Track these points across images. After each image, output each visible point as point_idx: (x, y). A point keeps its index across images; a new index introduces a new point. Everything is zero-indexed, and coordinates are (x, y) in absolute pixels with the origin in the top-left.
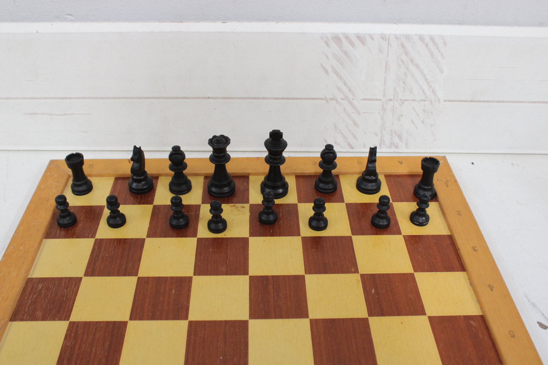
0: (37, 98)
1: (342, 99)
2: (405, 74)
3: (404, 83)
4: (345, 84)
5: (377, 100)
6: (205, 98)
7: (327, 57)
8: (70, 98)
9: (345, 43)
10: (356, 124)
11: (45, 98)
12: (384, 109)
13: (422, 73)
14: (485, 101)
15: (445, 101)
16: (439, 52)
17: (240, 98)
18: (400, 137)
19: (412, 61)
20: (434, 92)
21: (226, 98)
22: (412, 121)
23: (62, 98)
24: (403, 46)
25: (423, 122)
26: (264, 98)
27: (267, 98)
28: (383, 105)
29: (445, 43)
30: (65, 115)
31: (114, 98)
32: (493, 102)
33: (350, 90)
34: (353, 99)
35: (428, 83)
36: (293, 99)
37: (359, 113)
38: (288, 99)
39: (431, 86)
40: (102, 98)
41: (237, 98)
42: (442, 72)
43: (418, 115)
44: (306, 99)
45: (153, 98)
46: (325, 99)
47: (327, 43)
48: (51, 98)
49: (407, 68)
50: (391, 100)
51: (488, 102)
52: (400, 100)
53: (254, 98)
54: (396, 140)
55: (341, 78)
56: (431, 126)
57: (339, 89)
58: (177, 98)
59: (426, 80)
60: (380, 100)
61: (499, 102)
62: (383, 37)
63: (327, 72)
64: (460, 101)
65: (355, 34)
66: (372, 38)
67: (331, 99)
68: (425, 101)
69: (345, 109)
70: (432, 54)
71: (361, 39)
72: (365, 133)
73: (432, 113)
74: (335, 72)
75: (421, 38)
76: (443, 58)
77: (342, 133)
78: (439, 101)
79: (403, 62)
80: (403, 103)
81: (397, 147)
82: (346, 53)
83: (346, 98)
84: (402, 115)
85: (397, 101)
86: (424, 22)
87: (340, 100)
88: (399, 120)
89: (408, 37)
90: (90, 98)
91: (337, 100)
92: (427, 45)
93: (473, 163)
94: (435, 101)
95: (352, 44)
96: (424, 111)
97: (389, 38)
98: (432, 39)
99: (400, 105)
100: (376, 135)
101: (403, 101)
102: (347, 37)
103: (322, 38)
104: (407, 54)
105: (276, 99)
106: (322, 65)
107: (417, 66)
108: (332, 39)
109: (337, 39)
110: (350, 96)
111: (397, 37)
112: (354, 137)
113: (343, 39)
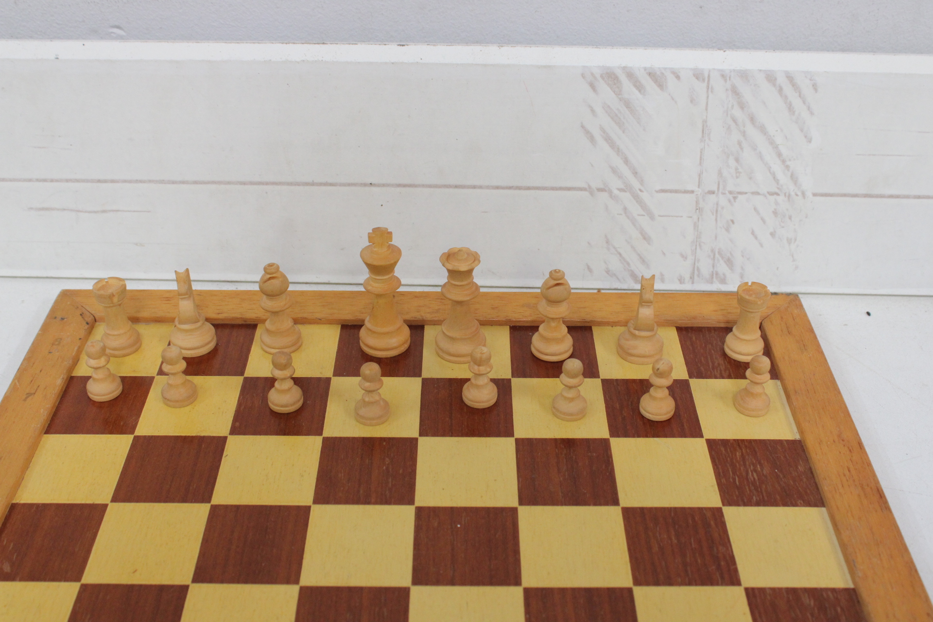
0: (52, 181)
1: (620, 190)
2: (740, 143)
3: (737, 160)
4: (626, 161)
5: (686, 192)
6: (365, 185)
7: (593, 111)
8: (113, 181)
9: (627, 85)
10: (646, 238)
11: (67, 181)
12: (699, 210)
13: (772, 142)
14: (891, 196)
15: (815, 195)
16: (804, 102)
17: (430, 186)
18: (729, 262)
19: (752, 119)
20: (794, 178)
21: (405, 186)
22: (753, 233)
23: (99, 181)
24: (735, 91)
25: (773, 234)
26: (474, 187)
27: (481, 187)
28: (697, 202)
29: (815, 87)
30: (104, 211)
31: (196, 182)
32: (907, 197)
33: (635, 173)
34: (640, 190)
35: (784, 161)
36: (529, 188)
37: (652, 217)
38: (519, 188)
39: (788, 167)
40: (174, 182)
41: (423, 186)
42: (810, 141)
43: (764, 221)
44: (553, 189)
45: (267, 184)
46: (588, 189)
47: (592, 86)
48: (77, 181)
49: (744, 133)
50: (713, 193)
51: (898, 197)
52: (730, 192)
53: (456, 187)
54: (722, 268)
55: (618, 151)
56: (789, 241)
57: (614, 170)
58: (313, 184)
59: (779, 155)
60: (692, 192)
61: (919, 197)
62: (698, 75)
63: (592, 139)
64: (845, 195)
65: (645, 69)
66: (678, 77)
67: (600, 190)
68: (778, 194)
69: (625, 209)
70: (790, 108)
71: (657, 78)
72: (664, 254)
73: (790, 218)
74: (608, 139)
75: (771, 77)
76: (812, 114)
77: (620, 254)
78: (804, 194)
79: (735, 121)
80: (735, 198)
81: (723, 281)
82: (628, 104)
83: (627, 188)
84: (733, 221)
85: (723, 194)
86: (776, 47)
87: (616, 192)
88: (728, 230)
89: (744, 75)
90: (150, 181)
91: (610, 192)
92: (780, 90)
93: (868, 314)
94: (797, 195)
95: (640, 87)
96: (775, 213)
97: (709, 76)
98: (790, 78)
99: (730, 201)
100: (684, 257)
101: (735, 195)
102: (630, 75)
103: (583, 76)
104: (742, 106)
105: (497, 188)
106: (583, 127)
107: (763, 130)
108: (602, 76)
109: (611, 77)
110: (636, 184)
111: (723, 75)
112: (643, 261)
113: (623, 78)
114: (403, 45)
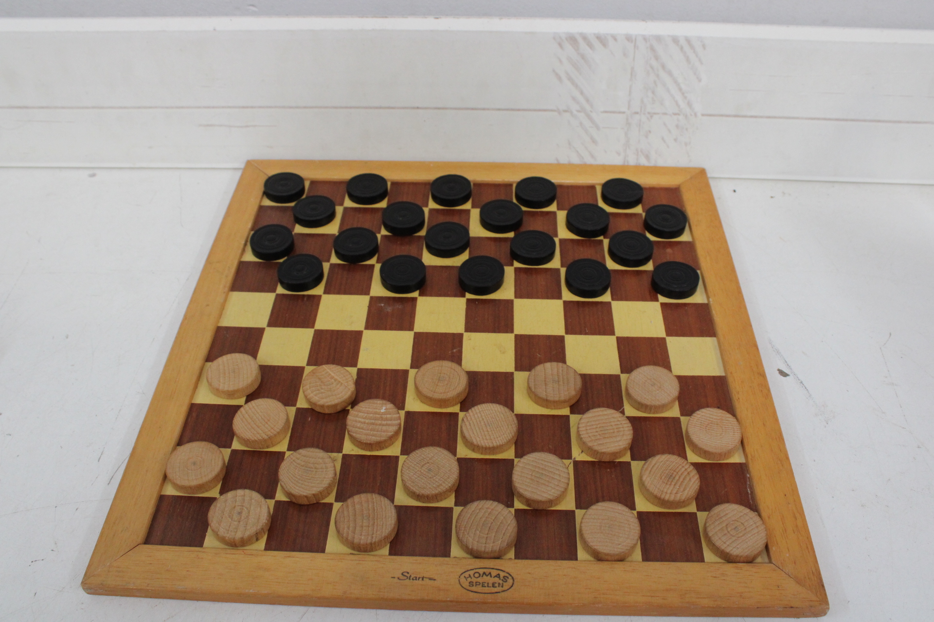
0: (213, 107)
1: (578, 111)
2: (655, 82)
3: (653, 92)
4: (582, 93)
5: (620, 112)
6: (414, 108)
7: (561, 61)
8: (252, 107)
9: (582, 44)
10: (594, 141)
11: (223, 107)
12: (629, 124)
13: (676, 82)
14: (752, 117)
15: (703, 115)
16: (697, 56)
17: (455, 109)
18: (648, 157)
19: (663, 67)
20: (689, 104)
21: (439, 108)
22: (663, 139)
23: (243, 107)
24: (652, 49)
25: (675, 140)
26: (484, 109)
27: (488, 109)
28: (627, 119)
29: (704, 46)
30: (247, 126)
31: (305, 107)
32: (761, 117)
33: (587, 101)
34: (591, 112)
35: (683, 94)
36: (519, 110)
37: (598, 128)
38: (513, 110)
39: (685, 98)
40: (291, 107)
41: (451, 109)
42: (700, 80)
43: (670, 131)
44: (535, 110)
45: (351, 108)
46: (558, 111)
47: (560, 45)
48: (229, 107)
49: (658, 76)
50: (637, 113)
51: (756, 117)
52: (649, 113)
53: (472, 109)
54: (643, 160)
55: (576, 86)
56: (686, 144)
57: (574, 99)
58: (380, 108)
59: (680, 89)
60: (624, 113)
62: (629, 38)
63: (560, 78)
64: (722, 116)
65: (594, 34)
66: (615, 40)
67: (565, 111)
68: (678, 114)
69: (581, 124)
70: (688, 60)
71: (602, 39)
72: (606, 152)
73: (687, 129)
74: (570, 79)
75: (675, 40)
76: (702, 63)
77: (577, 152)
78: (696, 115)
79: (652, 68)
80: (651, 117)
82: (583, 57)
83: (582, 110)
84: (650, 132)
85: (644, 114)
87: (575, 112)
88: (647, 137)
89: (658, 38)
90: (276, 107)
91: (571, 113)
92: (682, 48)
93: (735, 191)
94: (691, 115)
95: (590, 46)
96: (677, 126)
97: (636, 39)
98: (688, 40)
99: (648, 119)
100: (619, 154)
101: (651, 115)
102: (585, 38)
103: (554, 38)
104: (657, 58)
105: (499, 110)
106: (554, 71)
107: (670, 73)
108: (566, 39)
109: (572, 39)
110: (588, 107)
111: (645, 39)
112: (592, 156)
113: (580, 40)
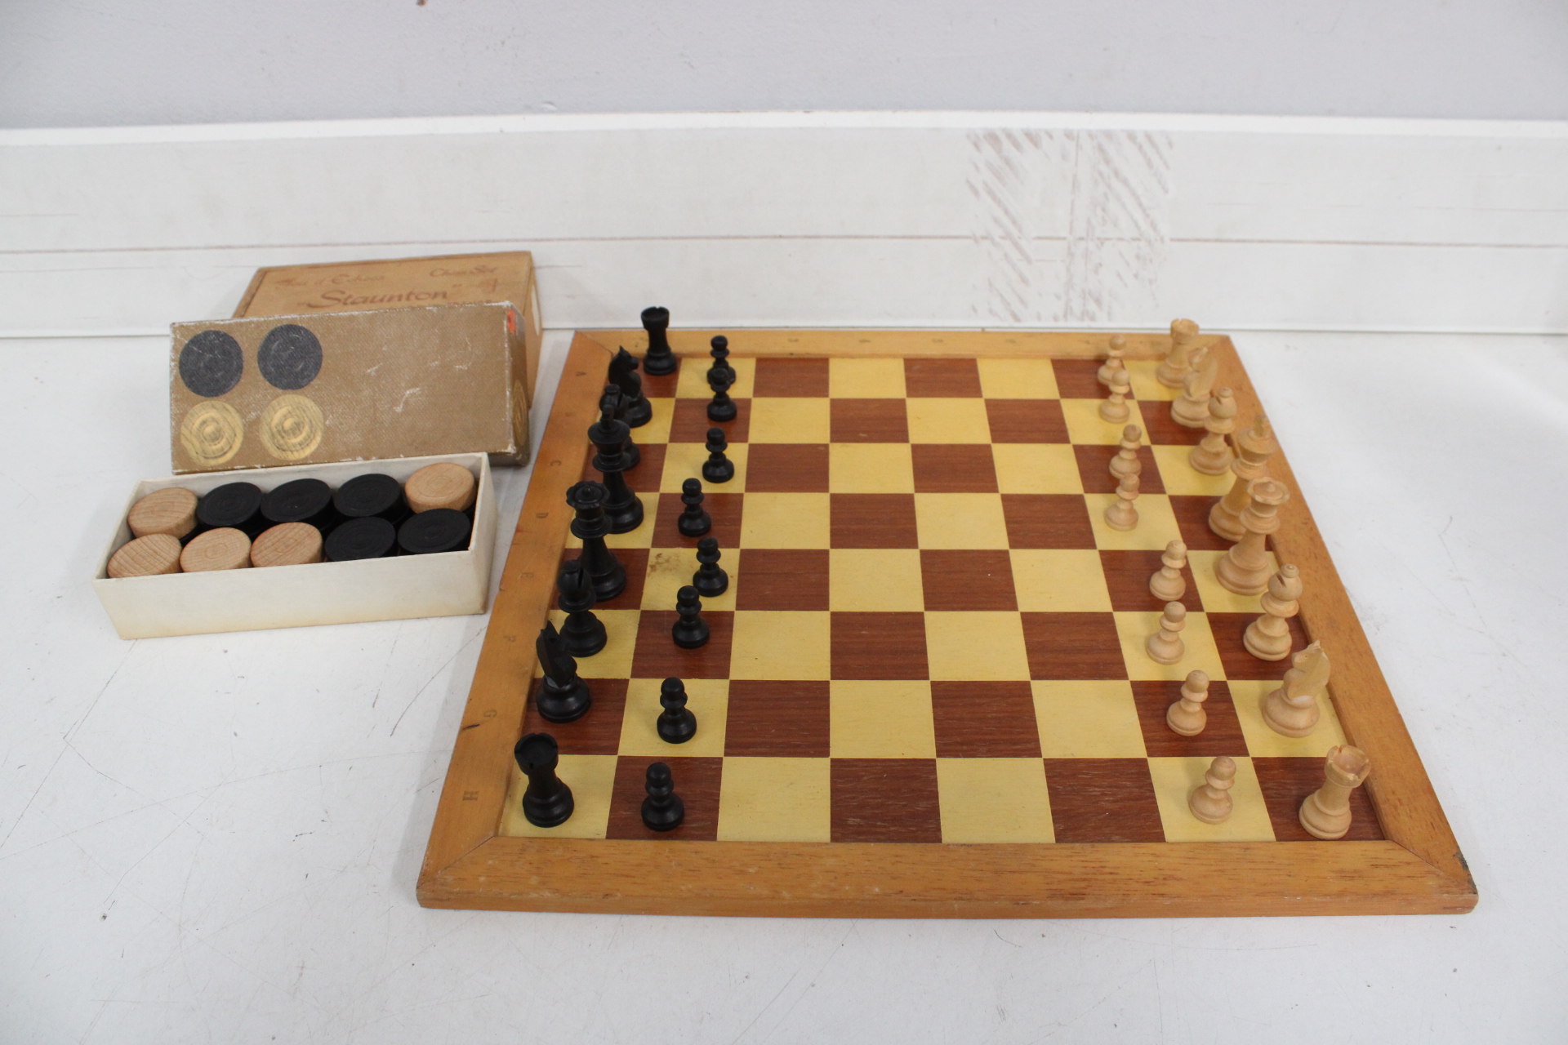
0: (494, 241)
1: (1003, 238)
2: (1105, 195)
3: (1104, 209)
4: (1006, 212)
5: (1059, 238)
6: (775, 237)
7: (977, 168)
9: (1007, 145)
10: (1024, 280)
12: (1071, 255)
13: (1134, 194)
14: (1238, 241)
15: (1172, 240)
16: (1161, 158)
18: (1098, 302)
19: (1116, 173)
20: (1153, 226)
21: (810, 237)
22: (1119, 275)
24: (1101, 149)
25: (1136, 276)
26: (872, 237)
27: (878, 237)
28: (1069, 248)
29: (1170, 144)
31: (623, 239)
32: (1251, 241)
33: (1014, 222)
34: (1019, 238)
35: (1144, 211)
36: (920, 237)
37: (1029, 261)
38: (911, 237)
39: (1147, 216)
40: (603, 239)
41: (828, 237)
42: (1166, 191)
43: (1128, 264)
44: (942, 237)
46: (974, 238)
47: (976, 146)
49: (1109, 186)
50: (1082, 239)
51: (1244, 241)
52: (1099, 239)
53: (856, 237)
54: (1092, 306)
55: (999, 203)
56: (1151, 282)
57: (996, 221)
59: (1140, 205)
60: (1064, 239)
61: (1262, 241)
62: (1069, 135)
63: (976, 192)
64: (1198, 240)
65: (1022, 130)
66: (1051, 137)
67: (984, 238)
68: (1138, 239)
69: (1006, 255)
70: (1149, 163)
71: (1032, 137)
72: (1040, 295)
73: (1151, 261)
74: (991, 193)
75: (1131, 136)
76: (1168, 168)
77: (1001, 296)
78: (1162, 240)
79: (1101, 174)
80: (1102, 243)
81: (1093, 319)
82: (1007, 162)
83: (1008, 236)
84: (1101, 265)
85: (1092, 240)
86: (1136, 110)
87: (997, 239)
88: (1096, 272)
89: (1109, 134)
90: (582, 239)
91: (993, 240)
92: (1140, 148)
94: (1156, 240)
95: (1017, 145)
96: (1138, 257)
97: (1078, 136)
98: (1149, 137)
99: (1097, 246)
100: (1058, 297)
101: (1102, 241)
102: (1009, 135)
103: (968, 137)
104: (1107, 161)
105: (893, 237)
106: (968, 182)
107: (1125, 182)
108: (985, 137)
109: (993, 137)
110: (1015, 232)
111: (1091, 135)
112: (1022, 301)
113: (1003, 138)
114: (808, 112)
